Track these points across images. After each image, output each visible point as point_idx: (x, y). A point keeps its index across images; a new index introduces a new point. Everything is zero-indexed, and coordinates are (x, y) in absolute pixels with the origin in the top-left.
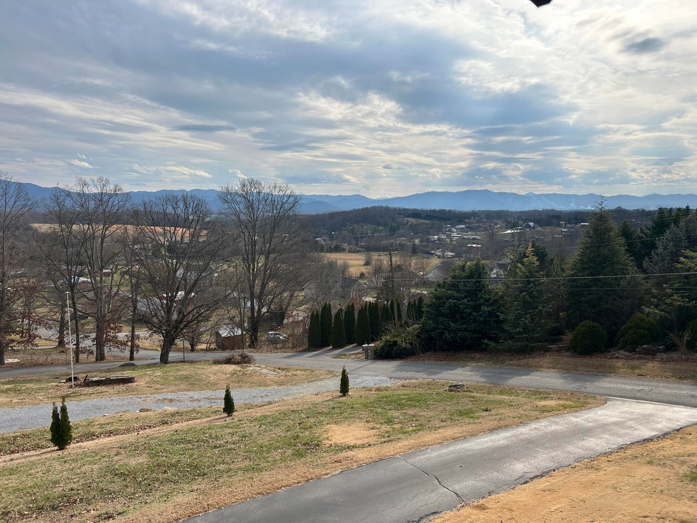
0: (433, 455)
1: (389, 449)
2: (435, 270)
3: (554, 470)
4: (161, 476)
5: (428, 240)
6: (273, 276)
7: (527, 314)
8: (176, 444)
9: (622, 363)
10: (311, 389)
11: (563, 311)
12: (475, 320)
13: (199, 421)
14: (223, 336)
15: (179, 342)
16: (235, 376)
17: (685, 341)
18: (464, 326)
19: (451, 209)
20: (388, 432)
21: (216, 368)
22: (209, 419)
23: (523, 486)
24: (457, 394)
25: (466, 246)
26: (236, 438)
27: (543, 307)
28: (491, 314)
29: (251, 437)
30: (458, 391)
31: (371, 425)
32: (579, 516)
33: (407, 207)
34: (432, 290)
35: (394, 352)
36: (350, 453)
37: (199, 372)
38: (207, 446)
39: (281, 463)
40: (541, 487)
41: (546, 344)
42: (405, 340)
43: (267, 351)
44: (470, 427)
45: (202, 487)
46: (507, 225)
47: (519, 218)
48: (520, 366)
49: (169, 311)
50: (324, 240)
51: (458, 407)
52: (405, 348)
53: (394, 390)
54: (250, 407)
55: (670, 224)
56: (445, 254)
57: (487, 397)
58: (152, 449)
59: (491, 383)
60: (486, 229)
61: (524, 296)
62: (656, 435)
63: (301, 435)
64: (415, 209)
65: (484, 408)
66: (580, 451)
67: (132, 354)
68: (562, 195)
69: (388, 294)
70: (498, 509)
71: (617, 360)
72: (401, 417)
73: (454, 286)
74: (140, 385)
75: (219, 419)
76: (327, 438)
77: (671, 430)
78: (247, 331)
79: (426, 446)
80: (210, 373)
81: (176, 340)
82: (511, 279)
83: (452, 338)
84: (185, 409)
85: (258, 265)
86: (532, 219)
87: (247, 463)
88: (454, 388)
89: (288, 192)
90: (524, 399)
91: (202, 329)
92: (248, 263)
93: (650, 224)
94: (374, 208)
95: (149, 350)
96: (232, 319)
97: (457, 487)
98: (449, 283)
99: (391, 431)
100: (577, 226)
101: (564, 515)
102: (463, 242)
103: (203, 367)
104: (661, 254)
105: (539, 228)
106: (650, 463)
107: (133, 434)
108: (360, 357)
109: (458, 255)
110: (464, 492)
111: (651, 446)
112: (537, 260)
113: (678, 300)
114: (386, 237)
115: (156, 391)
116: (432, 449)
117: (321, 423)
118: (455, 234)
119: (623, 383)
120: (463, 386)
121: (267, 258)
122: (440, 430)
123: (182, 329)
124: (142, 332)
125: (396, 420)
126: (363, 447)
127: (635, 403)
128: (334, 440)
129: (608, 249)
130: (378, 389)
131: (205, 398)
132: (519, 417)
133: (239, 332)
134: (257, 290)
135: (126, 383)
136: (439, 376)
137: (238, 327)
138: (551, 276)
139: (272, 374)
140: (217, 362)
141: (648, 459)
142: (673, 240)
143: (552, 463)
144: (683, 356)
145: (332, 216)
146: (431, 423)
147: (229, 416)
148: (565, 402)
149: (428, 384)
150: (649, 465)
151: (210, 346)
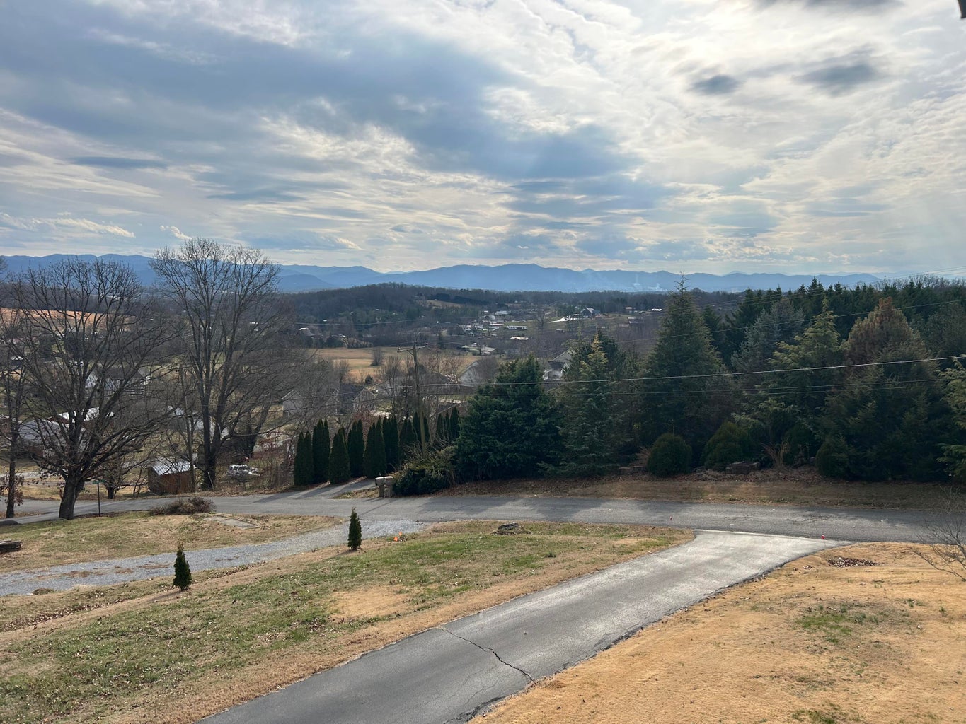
0: (486, 622)
1: (426, 619)
2: (470, 371)
3: (642, 628)
4: (81, 688)
5: (459, 331)
6: (238, 383)
7: (593, 427)
8: (102, 638)
9: (711, 486)
10: (303, 544)
11: (637, 422)
12: (528, 437)
13: (135, 601)
14: (159, 474)
15: (90, 486)
16: (186, 531)
17: (782, 456)
18: (515, 445)
19: (488, 289)
20: (422, 595)
21: (154, 521)
22: (151, 597)
23: (606, 652)
24: (510, 536)
25: (509, 339)
26: (197, 622)
27: (614, 417)
28: (549, 428)
29: (221, 619)
30: (511, 533)
31: (398, 587)
32: (678, 683)
33: (430, 285)
34: (472, 398)
35: (420, 486)
36: (372, 629)
37: (127, 528)
38: (153, 638)
39: (271, 652)
40: (628, 651)
41: (617, 465)
42: (436, 467)
43: (231, 493)
44: (532, 579)
45: (150, 698)
46: (560, 311)
47: (575, 302)
48: (587, 495)
49: (73, 437)
50: (312, 331)
51: (512, 554)
52: (436, 480)
53: (425, 537)
54: (214, 575)
55: (760, 310)
56: (482, 350)
57: (547, 538)
58: (63, 649)
59: (552, 520)
60: (534, 317)
61: (589, 404)
62: (757, 574)
63: (297, 609)
64: (441, 289)
65: (548, 553)
66: (671, 600)
67: (10, 506)
68: (628, 272)
69: (407, 406)
70: (578, 686)
71: (705, 482)
72: (438, 574)
73: (500, 392)
74: (31, 554)
75: (167, 595)
76: (336, 611)
77: (774, 565)
78: (198, 464)
79: (478, 609)
80: (145, 529)
81: (86, 482)
82: (573, 381)
83: (499, 462)
84: (110, 586)
85: (214, 367)
86: (592, 303)
87: (219, 656)
88: (506, 529)
89: (260, 261)
90: (597, 538)
91: (127, 465)
92: (199, 364)
93: (737, 310)
94: (384, 285)
95: (38, 499)
96: (174, 447)
97: (522, 662)
98: (494, 387)
99: (426, 593)
100: (647, 312)
101: (659, 684)
102: (505, 334)
103: (134, 520)
104: (751, 347)
105: (600, 316)
106: (754, 608)
107: (27, 629)
108: (372, 495)
109: (499, 351)
110: (531, 667)
111: (754, 587)
112: (605, 357)
113: (773, 405)
114: (402, 327)
115: (59, 561)
116: (485, 614)
117: (324, 590)
118: (494, 323)
119: (712, 511)
120: (517, 525)
121: (229, 357)
122: (493, 587)
123: (96, 466)
124: (28, 473)
125: (432, 577)
126: (389, 619)
127: (729, 536)
128: (347, 613)
129: (691, 342)
130: (402, 538)
131: (140, 567)
132: (593, 563)
133: (186, 467)
134: (213, 404)
135: (6, 552)
136: (484, 514)
137: (184, 459)
138: (623, 376)
139: (243, 526)
140: (155, 513)
141: (752, 604)
142: (765, 330)
143: (639, 619)
144: (780, 474)
145: (323, 295)
146: (480, 578)
147: (182, 590)
148: (648, 539)
149: (469, 526)
150: (753, 611)
151: (139, 489)
